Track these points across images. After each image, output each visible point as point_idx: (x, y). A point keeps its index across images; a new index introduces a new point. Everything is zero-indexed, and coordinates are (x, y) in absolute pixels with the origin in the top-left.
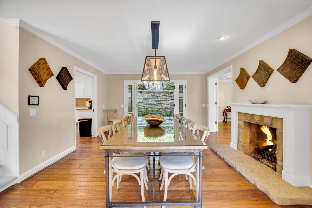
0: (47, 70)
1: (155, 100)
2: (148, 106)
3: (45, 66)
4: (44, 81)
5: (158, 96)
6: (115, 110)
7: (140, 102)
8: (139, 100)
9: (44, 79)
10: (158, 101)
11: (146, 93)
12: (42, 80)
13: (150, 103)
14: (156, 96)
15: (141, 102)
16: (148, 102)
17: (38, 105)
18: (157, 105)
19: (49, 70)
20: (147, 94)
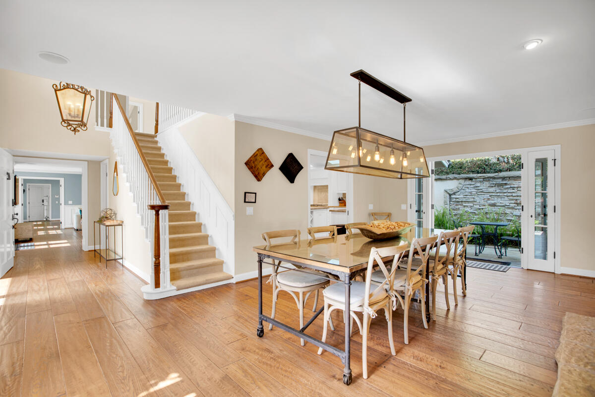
0: (266, 161)
1: (507, 196)
2: (488, 209)
3: (262, 157)
4: (261, 175)
5: (515, 186)
6: (387, 214)
7: (468, 200)
8: (467, 195)
9: (262, 172)
10: (515, 198)
11: (482, 180)
12: (259, 173)
13: (493, 202)
14: (509, 187)
15: (472, 200)
16: (489, 199)
17: (255, 202)
18: (513, 208)
19: (267, 161)
20: (485, 183)
